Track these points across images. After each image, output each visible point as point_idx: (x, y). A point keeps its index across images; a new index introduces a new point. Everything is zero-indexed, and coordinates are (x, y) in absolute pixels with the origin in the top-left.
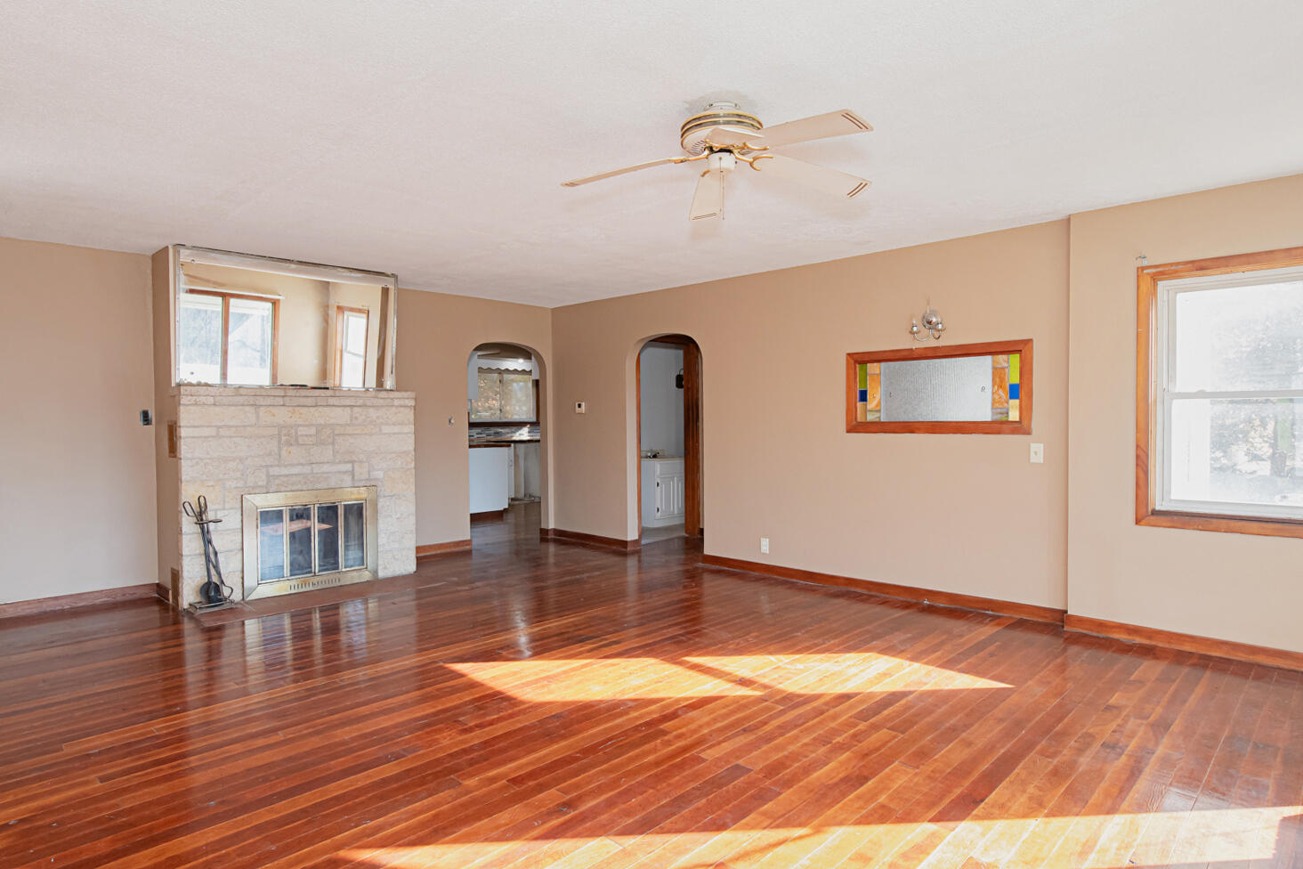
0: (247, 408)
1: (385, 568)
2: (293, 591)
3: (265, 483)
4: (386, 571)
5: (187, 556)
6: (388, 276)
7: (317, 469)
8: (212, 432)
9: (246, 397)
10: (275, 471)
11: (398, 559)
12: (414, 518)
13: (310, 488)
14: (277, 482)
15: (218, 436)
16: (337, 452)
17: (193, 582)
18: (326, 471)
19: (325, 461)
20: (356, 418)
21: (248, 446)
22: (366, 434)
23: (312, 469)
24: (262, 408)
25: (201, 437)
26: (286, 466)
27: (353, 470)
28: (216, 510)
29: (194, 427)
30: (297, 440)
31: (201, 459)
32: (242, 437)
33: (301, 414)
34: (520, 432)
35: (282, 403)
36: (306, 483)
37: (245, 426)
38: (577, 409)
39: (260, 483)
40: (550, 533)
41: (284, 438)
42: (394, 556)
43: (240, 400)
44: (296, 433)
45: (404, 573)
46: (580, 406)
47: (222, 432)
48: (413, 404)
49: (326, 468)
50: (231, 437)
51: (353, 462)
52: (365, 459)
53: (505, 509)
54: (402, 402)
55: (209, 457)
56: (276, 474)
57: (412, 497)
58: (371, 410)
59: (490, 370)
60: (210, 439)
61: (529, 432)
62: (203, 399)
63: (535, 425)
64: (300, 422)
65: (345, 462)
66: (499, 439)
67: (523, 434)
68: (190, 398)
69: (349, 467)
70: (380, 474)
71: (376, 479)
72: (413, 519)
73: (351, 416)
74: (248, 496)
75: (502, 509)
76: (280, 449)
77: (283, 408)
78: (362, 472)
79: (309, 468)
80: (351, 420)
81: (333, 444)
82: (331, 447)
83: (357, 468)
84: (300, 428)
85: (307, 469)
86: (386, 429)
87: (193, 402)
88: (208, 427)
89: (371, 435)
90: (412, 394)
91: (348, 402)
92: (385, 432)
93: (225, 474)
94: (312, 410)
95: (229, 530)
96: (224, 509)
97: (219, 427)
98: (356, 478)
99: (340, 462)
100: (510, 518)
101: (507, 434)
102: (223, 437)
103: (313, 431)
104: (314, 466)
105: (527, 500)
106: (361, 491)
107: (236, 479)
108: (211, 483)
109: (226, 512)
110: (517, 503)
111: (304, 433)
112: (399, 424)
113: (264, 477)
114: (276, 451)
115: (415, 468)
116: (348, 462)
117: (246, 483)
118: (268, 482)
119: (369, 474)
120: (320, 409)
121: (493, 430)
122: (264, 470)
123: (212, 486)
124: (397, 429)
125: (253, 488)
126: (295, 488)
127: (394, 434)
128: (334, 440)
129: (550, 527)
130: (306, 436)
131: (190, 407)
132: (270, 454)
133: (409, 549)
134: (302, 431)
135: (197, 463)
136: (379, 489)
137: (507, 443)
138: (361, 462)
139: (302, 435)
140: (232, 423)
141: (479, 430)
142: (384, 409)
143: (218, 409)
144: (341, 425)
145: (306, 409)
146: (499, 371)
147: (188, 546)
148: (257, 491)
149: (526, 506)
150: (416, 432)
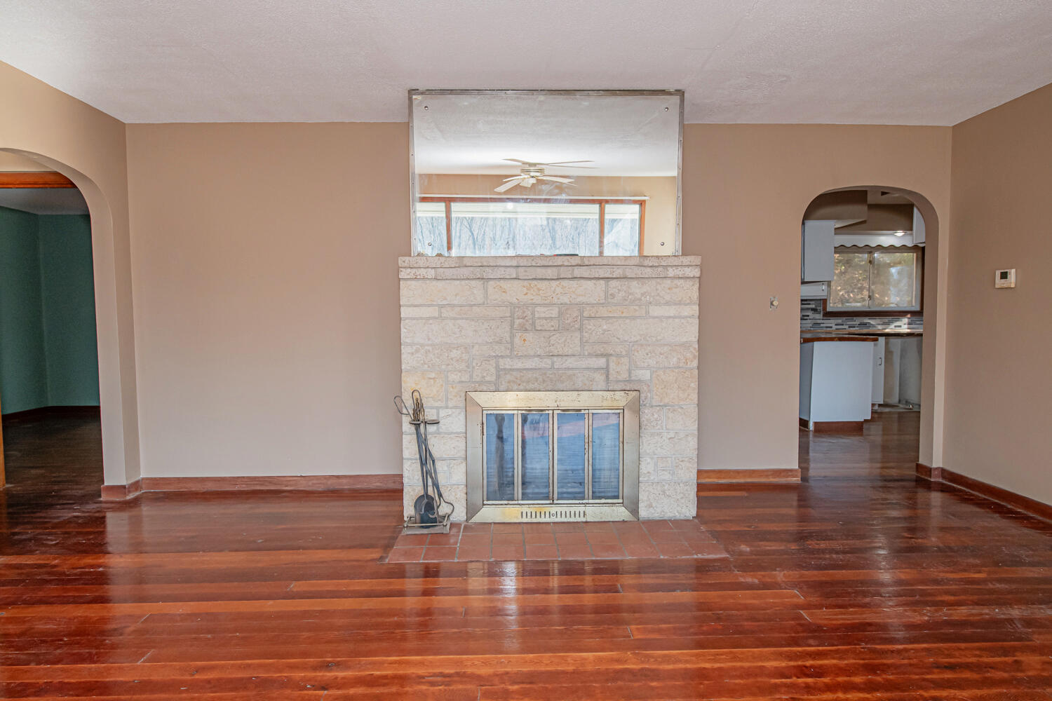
0: (473, 283)
1: (650, 506)
2: (525, 520)
3: (493, 378)
4: (651, 510)
5: (408, 459)
6: (669, 93)
7: (558, 363)
8: (433, 312)
9: (471, 269)
10: (507, 363)
11: (669, 496)
12: (696, 440)
13: (549, 388)
14: (508, 377)
15: (440, 318)
16: (587, 342)
17: (414, 490)
18: (571, 366)
19: (570, 353)
20: (613, 296)
21: (475, 331)
22: (626, 318)
23: (553, 363)
24: (491, 283)
25: (421, 318)
26: (519, 357)
27: (608, 365)
28: (438, 408)
29: (415, 306)
30: (533, 324)
31: (422, 345)
32: (467, 319)
33: (539, 290)
34: (898, 323)
35: (514, 276)
36: (544, 381)
37: (471, 306)
38: (999, 283)
39: (488, 379)
40: (934, 473)
41: (517, 322)
42: (664, 492)
43: (465, 272)
44: (533, 314)
45: (678, 516)
46: (1004, 276)
47: (445, 313)
48: (698, 274)
49: (570, 362)
50: (455, 319)
51: (607, 356)
52: (624, 353)
53: (866, 421)
54: (679, 272)
55: (430, 342)
56: (508, 367)
57: (693, 410)
58: (635, 283)
59: (855, 249)
60: (431, 321)
61: (909, 324)
62: (422, 272)
63: (917, 314)
64: (538, 300)
65: (597, 356)
66: (865, 331)
67: (903, 326)
68: (409, 270)
69: (602, 362)
70: (645, 375)
71: (640, 381)
72: (693, 443)
73: (606, 292)
74: (472, 394)
75: (862, 420)
76: (512, 336)
77: (517, 282)
78: (619, 370)
79: (549, 361)
80: (606, 298)
81: (580, 329)
82: (577, 334)
83: (612, 365)
84: (538, 309)
85: (547, 363)
86: (656, 311)
87: (412, 276)
88: (429, 306)
89: (634, 318)
90: (697, 260)
91: (602, 272)
92: (656, 314)
93: (448, 365)
94: (554, 284)
95: (452, 433)
96: (447, 407)
97: (442, 306)
98: (611, 378)
99: (590, 355)
100: (875, 434)
101: (877, 325)
102: (446, 318)
103: (554, 312)
104: (555, 359)
105: (902, 407)
106: (617, 398)
107: (460, 371)
108: (433, 375)
109: (450, 412)
110: (887, 410)
111: (543, 315)
112: (675, 304)
113: (493, 370)
114: (508, 339)
115: (698, 368)
116: (602, 355)
117: (471, 377)
118: (498, 377)
119: (630, 373)
120: (565, 283)
121: (857, 321)
122: (493, 362)
123: (434, 378)
124: (672, 311)
125: (480, 383)
126: (531, 386)
127: (670, 317)
128: (582, 325)
129: (934, 466)
130: (546, 319)
131: (409, 282)
132: (500, 342)
133: (686, 483)
134: (541, 312)
135: (417, 351)
136: (643, 396)
137: (874, 337)
138: (619, 356)
139: (539, 318)
140: (456, 302)
141: (839, 321)
142: (654, 282)
143: (440, 284)
144: (592, 305)
145: (546, 283)
146: (869, 250)
147: (407, 448)
148: (485, 389)
149: (901, 416)
150: (701, 317)
